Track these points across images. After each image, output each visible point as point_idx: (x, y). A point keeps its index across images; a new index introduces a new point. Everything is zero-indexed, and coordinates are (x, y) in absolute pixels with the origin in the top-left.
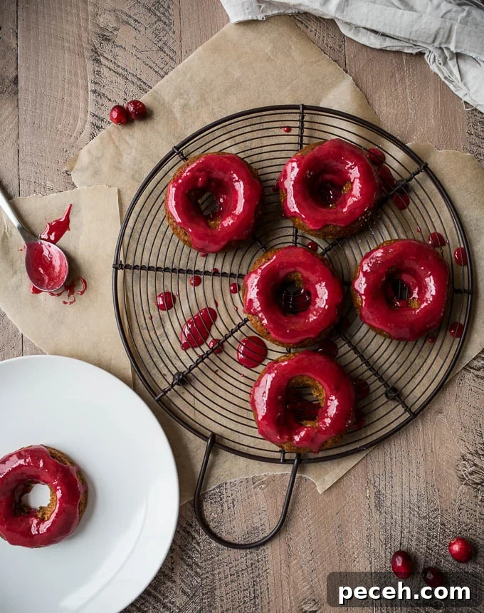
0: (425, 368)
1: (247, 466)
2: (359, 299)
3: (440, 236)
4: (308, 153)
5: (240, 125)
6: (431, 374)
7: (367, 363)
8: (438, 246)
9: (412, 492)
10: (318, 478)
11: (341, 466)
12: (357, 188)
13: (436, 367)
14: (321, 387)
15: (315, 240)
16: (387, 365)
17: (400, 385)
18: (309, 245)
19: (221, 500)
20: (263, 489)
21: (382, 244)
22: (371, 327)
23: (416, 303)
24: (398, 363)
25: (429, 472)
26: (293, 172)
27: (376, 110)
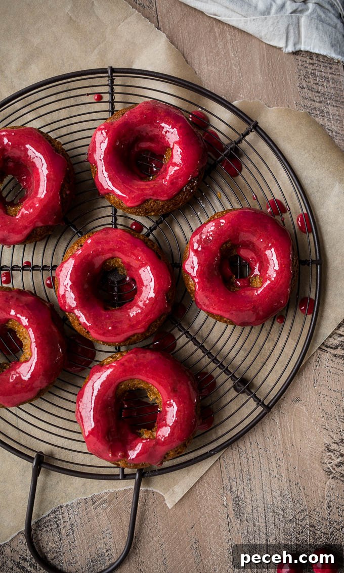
0: (276, 352)
1: (84, 485)
2: (191, 282)
3: (279, 202)
4: (118, 120)
5: (42, 94)
6: (284, 359)
7: (209, 354)
8: (278, 214)
9: (274, 494)
10: (167, 490)
11: (191, 474)
12: (177, 155)
13: (288, 350)
14: (155, 390)
15: (139, 219)
16: (233, 353)
17: (250, 374)
18: (132, 225)
19: (58, 526)
20: (105, 509)
21: (213, 217)
22: (210, 314)
23: (258, 280)
24: (245, 350)
25: (291, 469)
26: (102, 144)
27: (196, 70)
